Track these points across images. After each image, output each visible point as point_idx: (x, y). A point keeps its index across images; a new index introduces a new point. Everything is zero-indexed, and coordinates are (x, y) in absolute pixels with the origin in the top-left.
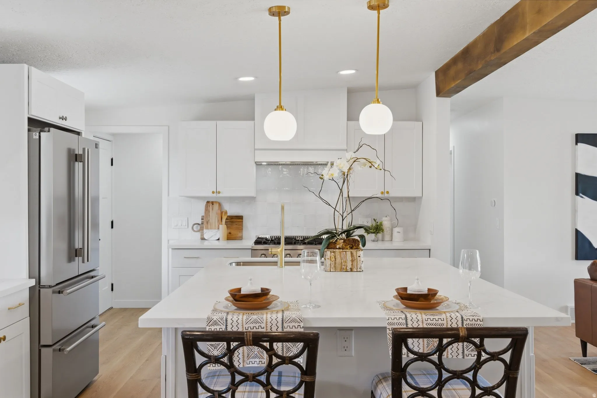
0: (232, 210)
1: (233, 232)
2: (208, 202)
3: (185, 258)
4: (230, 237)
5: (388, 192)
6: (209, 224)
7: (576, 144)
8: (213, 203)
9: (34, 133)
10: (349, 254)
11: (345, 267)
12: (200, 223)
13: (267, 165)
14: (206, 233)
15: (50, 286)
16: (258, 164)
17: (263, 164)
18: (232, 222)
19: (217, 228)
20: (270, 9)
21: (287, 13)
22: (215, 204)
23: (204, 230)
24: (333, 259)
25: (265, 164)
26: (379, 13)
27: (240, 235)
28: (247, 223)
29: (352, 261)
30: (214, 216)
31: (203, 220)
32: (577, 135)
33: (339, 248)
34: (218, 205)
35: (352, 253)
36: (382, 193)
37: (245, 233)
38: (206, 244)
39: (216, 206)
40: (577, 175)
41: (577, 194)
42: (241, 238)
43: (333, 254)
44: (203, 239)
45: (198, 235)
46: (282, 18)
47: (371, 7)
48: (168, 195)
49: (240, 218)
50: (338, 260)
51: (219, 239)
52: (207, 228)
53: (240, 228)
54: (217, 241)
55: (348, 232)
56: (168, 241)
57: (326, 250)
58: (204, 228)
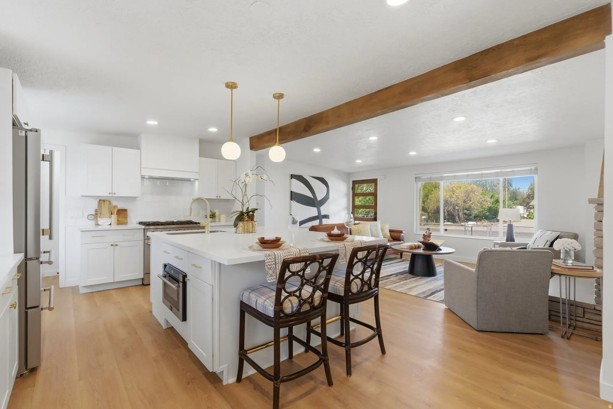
0: (121, 206)
1: (120, 219)
2: (100, 200)
3: (93, 237)
4: (119, 223)
5: (220, 197)
6: (102, 215)
7: (291, 179)
8: (104, 201)
9: (20, 131)
10: (251, 223)
11: (249, 231)
12: (94, 214)
13: (149, 178)
14: (99, 221)
15: (37, 258)
16: (143, 177)
17: (146, 177)
18: (120, 213)
19: (108, 217)
20: (227, 83)
21: (236, 87)
22: (106, 202)
23: (98, 219)
24: (243, 227)
25: (147, 177)
26: (279, 101)
27: (126, 221)
28: (130, 214)
29: (252, 227)
30: (105, 209)
31: (96, 212)
32: (291, 175)
33: (246, 221)
34: (108, 202)
35: (252, 223)
36: (217, 197)
37: (129, 220)
38: (100, 228)
39: (107, 203)
40: (291, 192)
41: (291, 200)
42: (126, 223)
43: (243, 224)
44: (97, 225)
45: (93, 223)
46: (233, 90)
47: (275, 97)
48: (65, 195)
49: (125, 210)
50: (246, 227)
51: (110, 224)
52: (100, 217)
53: (126, 217)
54: (109, 226)
55: (248, 213)
56: (65, 227)
57: (239, 222)
58: (98, 217)
